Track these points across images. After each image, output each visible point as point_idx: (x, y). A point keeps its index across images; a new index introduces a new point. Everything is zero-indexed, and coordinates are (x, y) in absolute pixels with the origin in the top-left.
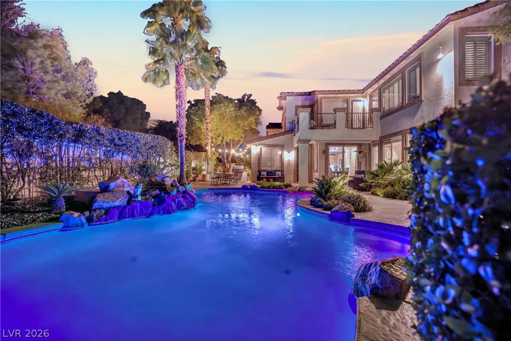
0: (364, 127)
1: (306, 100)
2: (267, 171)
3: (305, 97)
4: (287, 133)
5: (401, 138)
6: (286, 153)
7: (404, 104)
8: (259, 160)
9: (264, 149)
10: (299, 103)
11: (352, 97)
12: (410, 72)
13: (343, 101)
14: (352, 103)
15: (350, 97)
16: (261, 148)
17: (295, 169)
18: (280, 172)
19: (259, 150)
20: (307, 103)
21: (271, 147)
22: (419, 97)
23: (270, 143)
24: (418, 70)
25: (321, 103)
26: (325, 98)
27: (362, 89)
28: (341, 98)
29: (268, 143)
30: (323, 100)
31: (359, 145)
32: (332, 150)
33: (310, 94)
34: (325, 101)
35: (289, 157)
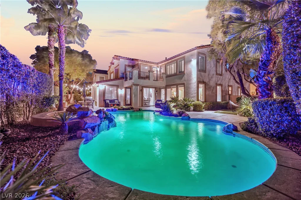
0: (157, 80)
1: (130, 62)
2: (109, 100)
3: (129, 61)
4: (121, 79)
5: (176, 87)
6: (119, 90)
7: (177, 74)
8: (104, 93)
9: (107, 87)
10: (127, 64)
11: (153, 66)
12: (179, 61)
14: (153, 68)
15: (152, 65)
16: (105, 87)
17: (124, 99)
18: (117, 101)
19: (104, 87)
20: (131, 64)
21: (111, 86)
22: (183, 72)
23: (111, 84)
24: (183, 62)
25: (140, 66)
26: (142, 64)
27: (157, 62)
28: (148, 65)
29: (109, 84)
31: (156, 88)
32: (145, 89)
33: (133, 60)
35: (121, 92)
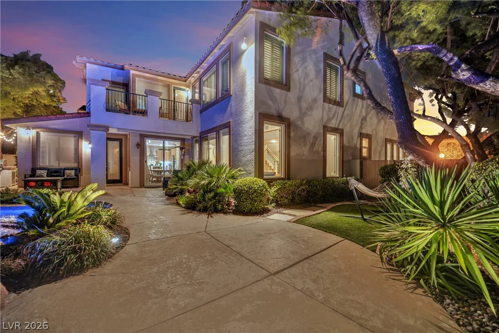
0: (187, 120)
1: (119, 75)
3: (116, 71)
5: (215, 136)
6: (85, 144)
7: (218, 98)
8: (33, 150)
9: (43, 135)
10: (108, 77)
11: (174, 84)
12: (223, 63)
13: (163, 86)
14: (174, 90)
15: (172, 83)
16: (38, 134)
19: (35, 135)
20: (121, 80)
21: (58, 133)
23: (56, 127)
25: (134, 82)
26: (139, 76)
27: (184, 76)
28: (161, 81)
29: (51, 126)
30: (137, 79)
31: (183, 140)
32: (149, 142)
34: (138, 80)
